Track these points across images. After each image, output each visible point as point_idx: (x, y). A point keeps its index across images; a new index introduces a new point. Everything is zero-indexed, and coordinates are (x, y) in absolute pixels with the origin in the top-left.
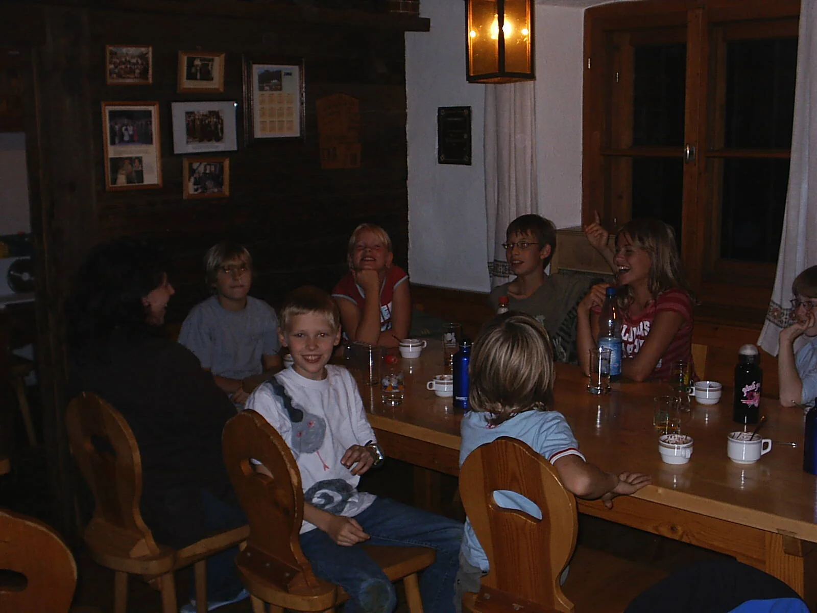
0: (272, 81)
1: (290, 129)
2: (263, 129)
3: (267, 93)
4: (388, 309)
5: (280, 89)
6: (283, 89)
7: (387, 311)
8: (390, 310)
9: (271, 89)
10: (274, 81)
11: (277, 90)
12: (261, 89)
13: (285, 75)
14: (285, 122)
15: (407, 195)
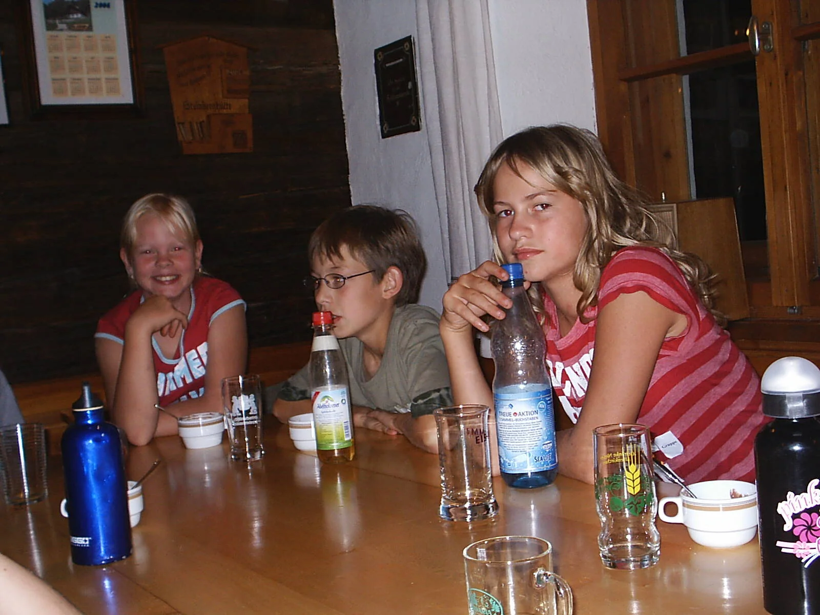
0: (71, 16)
1: (113, 90)
2: (59, 91)
3: (64, 35)
4: (200, 357)
5: (90, 28)
6: (94, 28)
7: (198, 361)
8: (205, 360)
9: (71, 27)
10: (75, 16)
11: (81, 29)
12: (50, 27)
13: (96, 7)
14: (103, 81)
15: (350, 196)
